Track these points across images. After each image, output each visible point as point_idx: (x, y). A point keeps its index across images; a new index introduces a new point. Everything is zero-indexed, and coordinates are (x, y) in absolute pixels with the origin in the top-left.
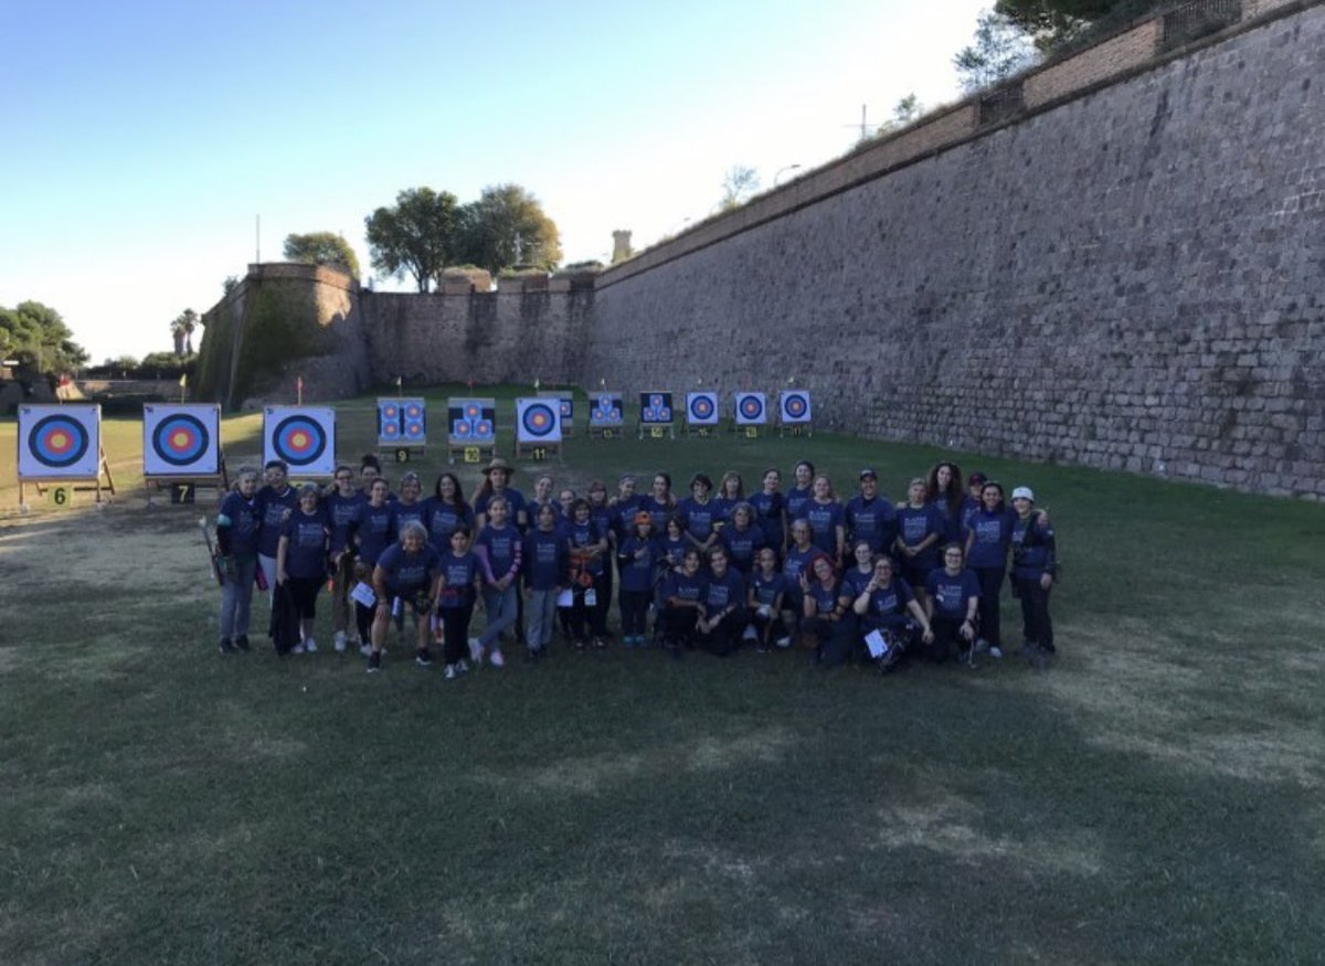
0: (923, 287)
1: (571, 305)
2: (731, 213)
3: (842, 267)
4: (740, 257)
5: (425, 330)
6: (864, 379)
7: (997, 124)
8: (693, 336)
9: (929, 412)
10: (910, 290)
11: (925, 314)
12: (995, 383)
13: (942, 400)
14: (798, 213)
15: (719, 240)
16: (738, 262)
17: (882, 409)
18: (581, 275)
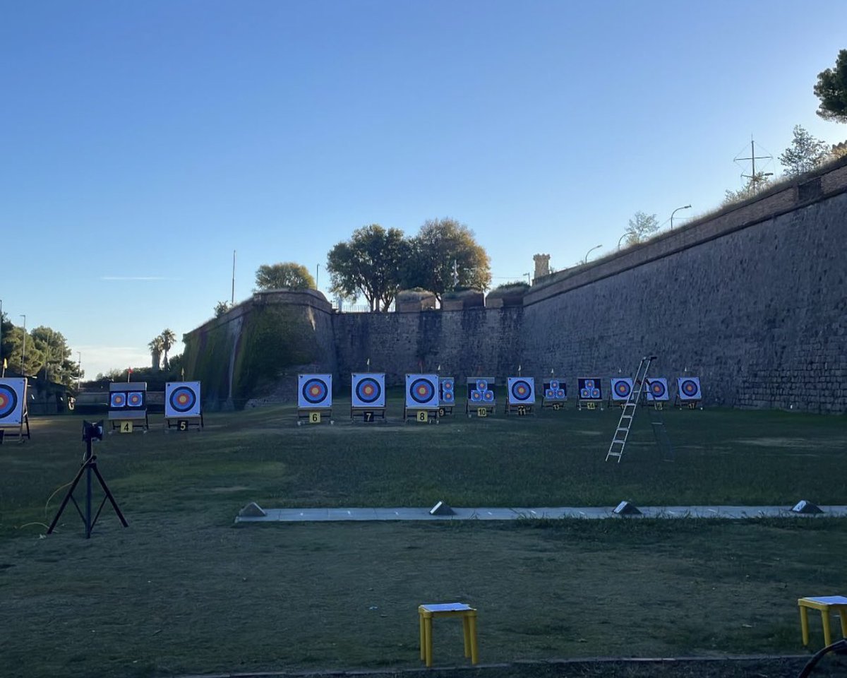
0: (770, 306)
1: (503, 319)
2: (637, 248)
3: (718, 291)
4: (645, 281)
5: (383, 343)
6: (736, 368)
7: (807, 202)
8: (611, 341)
9: (778, 388)
10: (761, 307)
11: (772, 323)
12: (814, 366)
13: (784, 380)
14: (685, 252)
15: (628, 269)
16: (643, 285)
17: (748, 388)
18: (511, 293)
